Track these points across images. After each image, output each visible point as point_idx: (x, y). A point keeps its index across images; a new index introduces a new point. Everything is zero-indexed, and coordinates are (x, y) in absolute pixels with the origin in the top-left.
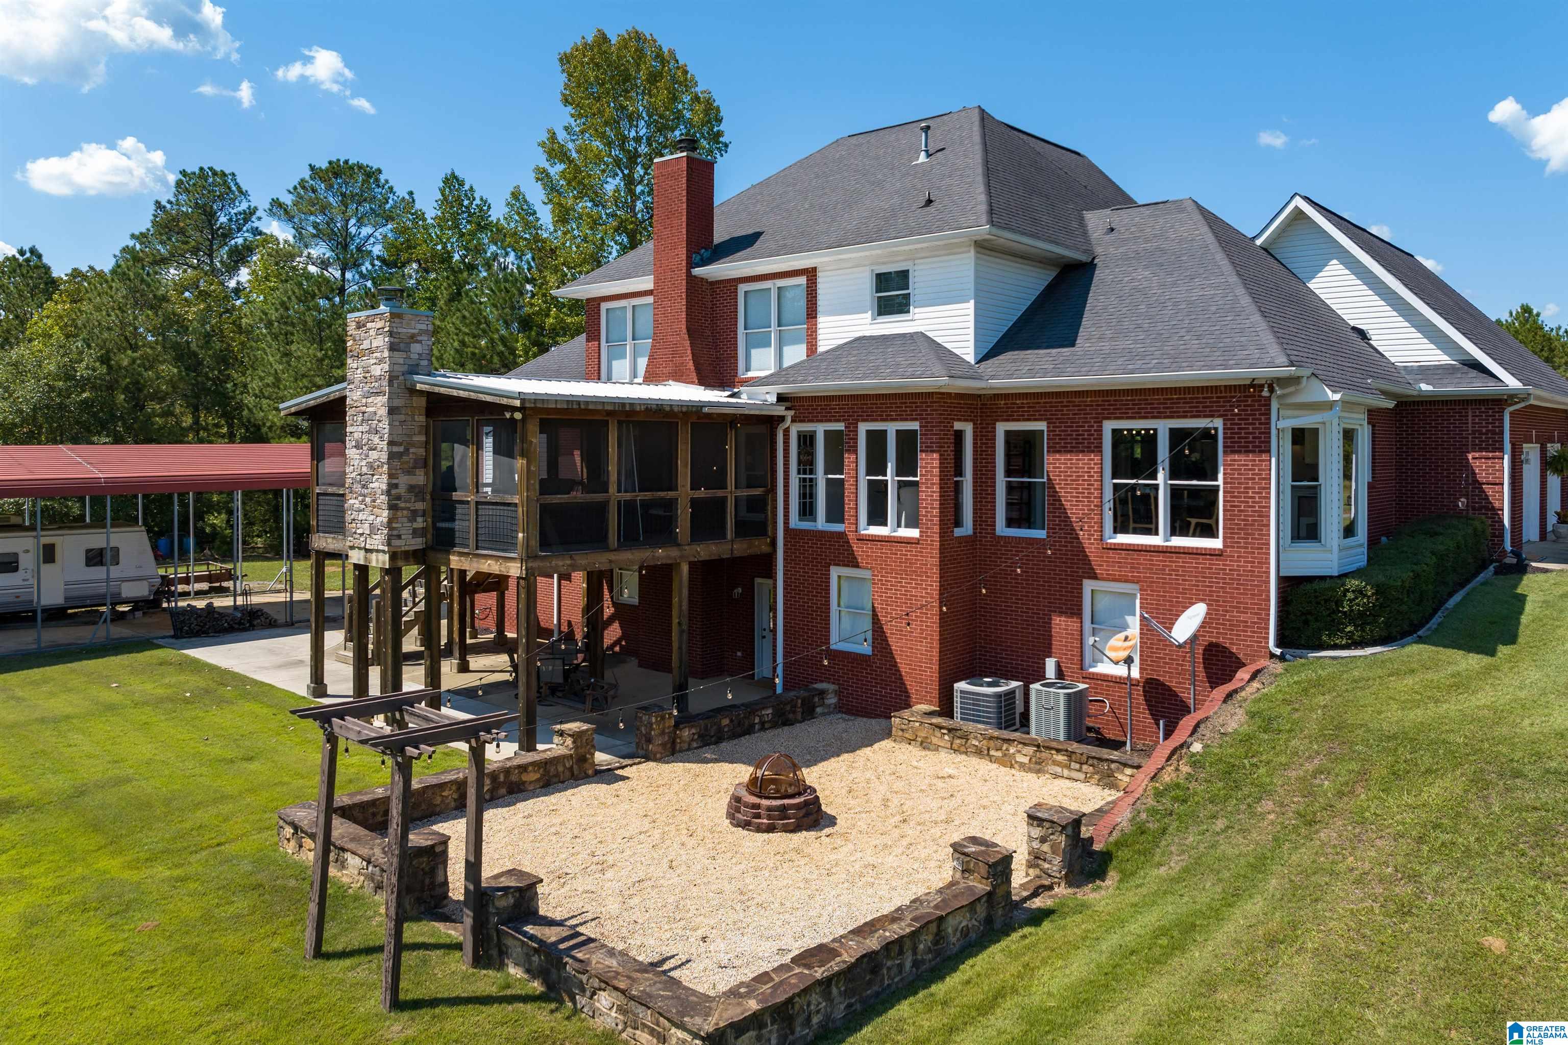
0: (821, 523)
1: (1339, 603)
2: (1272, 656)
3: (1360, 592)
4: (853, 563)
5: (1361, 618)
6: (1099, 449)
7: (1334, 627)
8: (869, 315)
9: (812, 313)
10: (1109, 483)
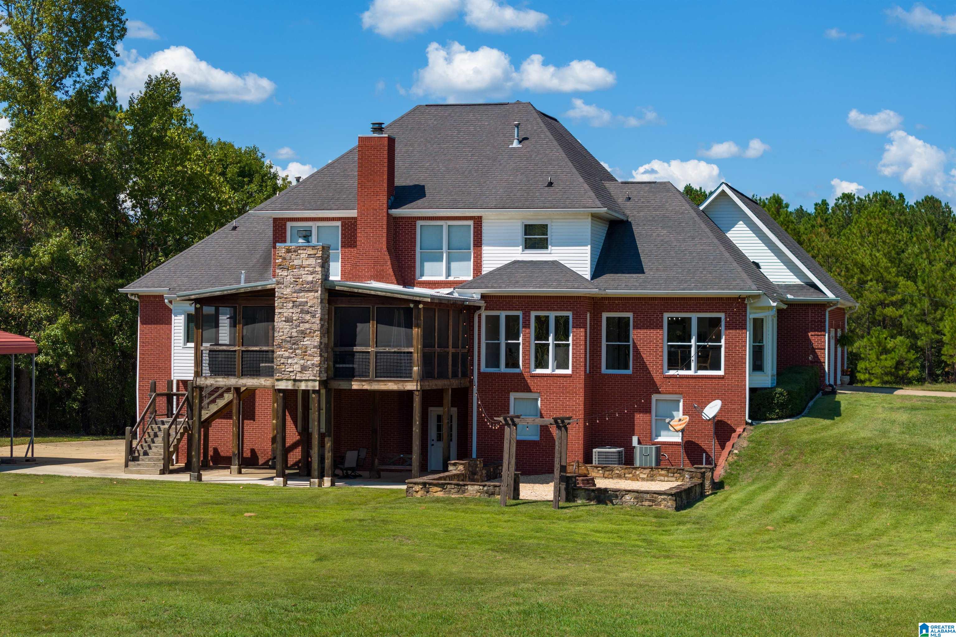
0: (503, 368)
1: (773, 399)
2: (747, 423)
3: (781, 394)
4: (528, 389)
5: (782, 406)
6: (661, 327)
7: (771, 410)
8: (520, 248)
9: (478, 243)
10: (666, 344)
